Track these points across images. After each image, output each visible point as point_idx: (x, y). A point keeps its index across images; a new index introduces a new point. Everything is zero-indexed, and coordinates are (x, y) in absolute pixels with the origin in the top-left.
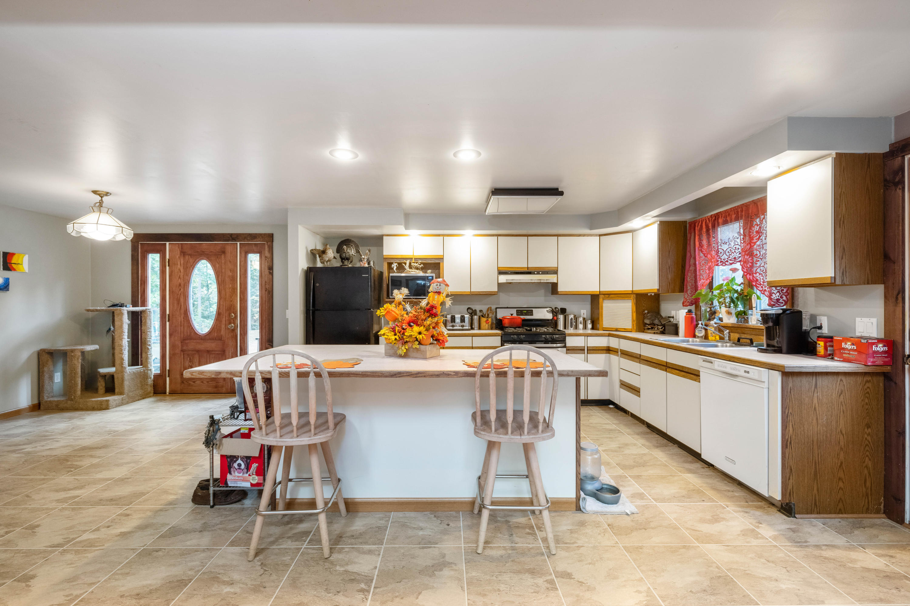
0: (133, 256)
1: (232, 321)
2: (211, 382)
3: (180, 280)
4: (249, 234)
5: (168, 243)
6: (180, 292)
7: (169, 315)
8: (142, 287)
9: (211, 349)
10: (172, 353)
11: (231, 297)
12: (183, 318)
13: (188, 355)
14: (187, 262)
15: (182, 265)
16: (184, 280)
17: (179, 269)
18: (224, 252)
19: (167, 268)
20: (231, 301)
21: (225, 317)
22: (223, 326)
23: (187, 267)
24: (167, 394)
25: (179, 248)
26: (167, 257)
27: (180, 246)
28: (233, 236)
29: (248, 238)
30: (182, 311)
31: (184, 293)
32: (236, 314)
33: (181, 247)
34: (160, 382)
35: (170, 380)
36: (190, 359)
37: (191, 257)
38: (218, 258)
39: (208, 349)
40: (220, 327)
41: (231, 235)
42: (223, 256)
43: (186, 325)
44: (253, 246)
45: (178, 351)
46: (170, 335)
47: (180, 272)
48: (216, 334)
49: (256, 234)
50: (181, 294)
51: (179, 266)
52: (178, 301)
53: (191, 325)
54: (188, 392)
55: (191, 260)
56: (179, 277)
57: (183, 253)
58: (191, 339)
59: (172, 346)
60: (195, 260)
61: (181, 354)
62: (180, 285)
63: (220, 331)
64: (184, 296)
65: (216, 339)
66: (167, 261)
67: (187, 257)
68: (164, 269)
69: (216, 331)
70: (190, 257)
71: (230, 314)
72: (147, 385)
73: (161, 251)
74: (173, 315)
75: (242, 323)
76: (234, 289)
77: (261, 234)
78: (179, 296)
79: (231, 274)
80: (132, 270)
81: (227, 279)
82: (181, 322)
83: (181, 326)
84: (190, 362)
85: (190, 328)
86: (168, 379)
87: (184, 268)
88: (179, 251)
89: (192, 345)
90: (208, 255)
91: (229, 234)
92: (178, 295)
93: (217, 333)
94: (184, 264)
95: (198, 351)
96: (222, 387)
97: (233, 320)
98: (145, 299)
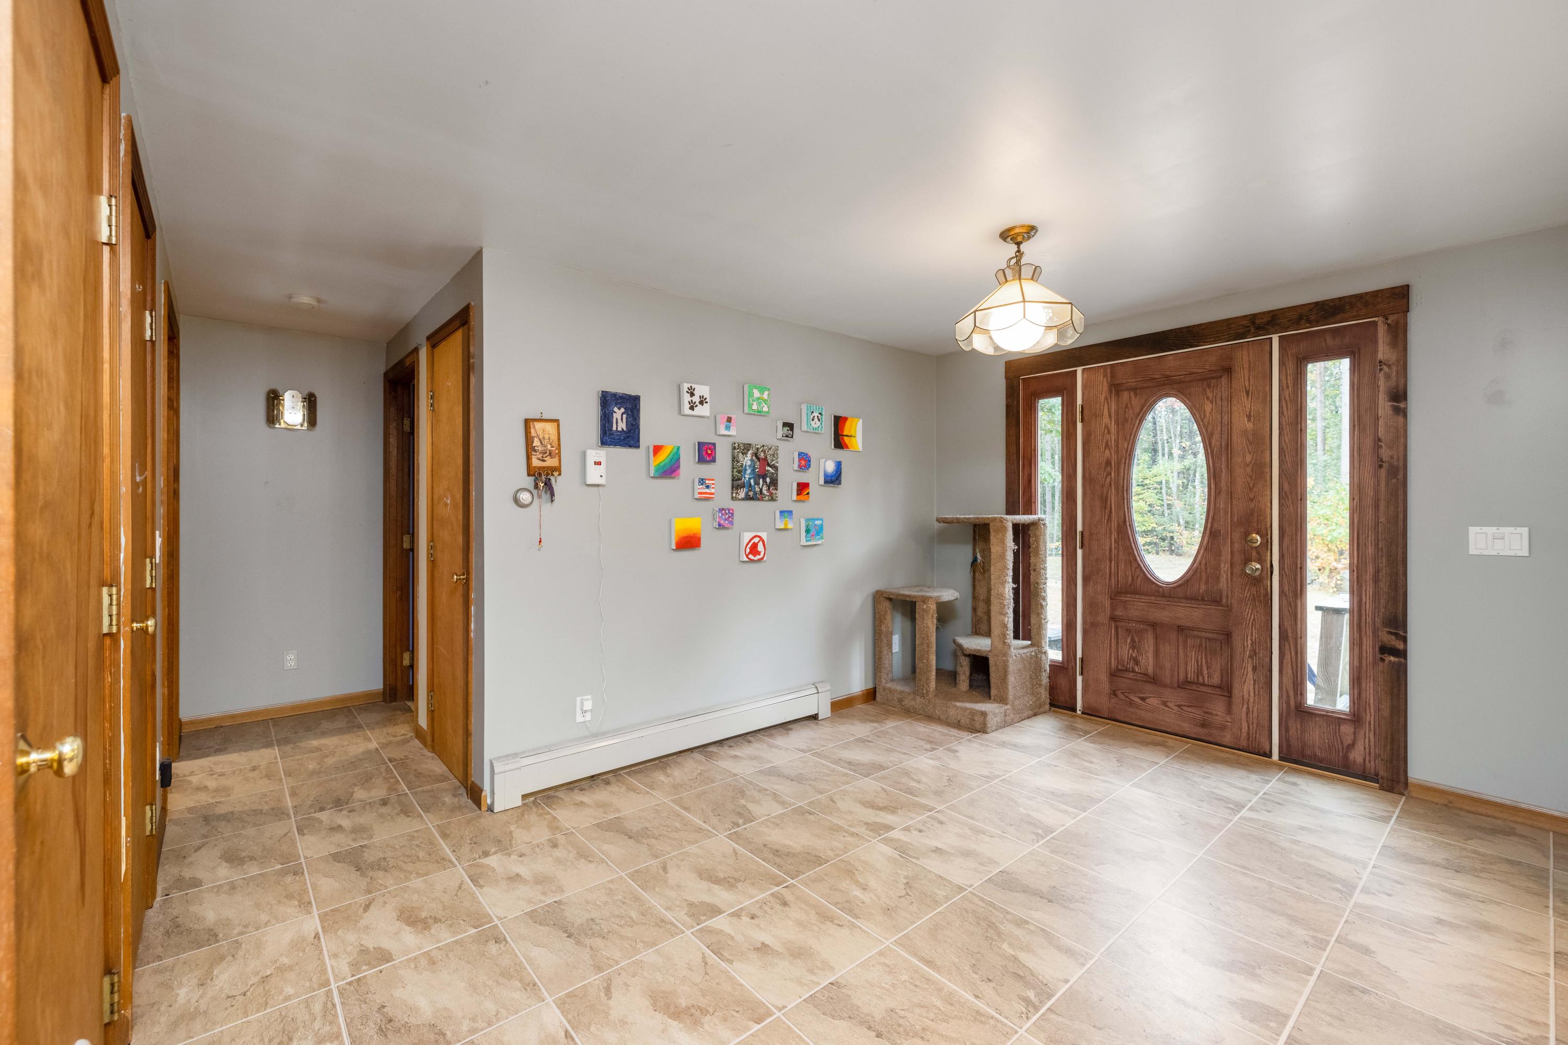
0: (1008, 407)
1: (1254, 553)
2: (1190, 709)
3: (1107, 452)
4: (1317, 303)
5: (1079, 370)
6: (1108, 480)
7: (1082, 533)
8: (1027, 469)
9: (1189, 624)
10: (1089, 621)
11: (1251, 489)
12: (1117, 542)
13: (1128, 631)
14: (1126, 407)
15: (1113, 415)
16: (1117, 451)
17: (1106, 427)
18: (1228, 370)
19: (1079, 426)
20: (1252, 500)
21: (1232, 542)
22: (1225, 567)
23: (1126, 420)
24: (1079, 712)
25: (1105, 376)
26: (1079, 401)
27: (1109, 371)
28: (1258, 322)
29: (1312, 317)
30: (1114, 524)
31: (1117, 483)
32: (1266, 535)
33: (1112, 372)
34: (1063, 682)
35: (1084, 682)
36: (1133, 641)
37: (1136, 395)
38: (1209, 386)
39: (1182, 623)
40: (1217, 568)
41: (1253, 318)
42: (1224, 380)
43: (1122, 556)
44: (1329, 338)
45: (1103, 618)
46: (1086, 579)
47: (1109, 432)
48: (1203, 587)
49: (1340, 299)
50: (1111, 485)
51: (1106, 419)
52: (1104, 500)
53: (1136, 560)
54: (1128, 720)
55: (1136, 402)
56: (1107, 446)
57: (1116, 388)
58: (1135, 592)
59: (1090, 606)
60: (1146, 401)
61: (1110, 627)
62: (1108, 463)
63: (1218, 578)
64: (1117, 489)
65: (1203, 599)
66: (1079, 410)
67: (1125, 395)
68: (1071, 430)
69: (1204, 579)
70: (1132, 394)
71: (1247, 534)
72: (1041, 685)
73: (1065, 390)
74: (1091, 534)
75: (1287, 561)
76: (1260, 470)
77: (1360, 297)
78: (1105, 490)
79: (1250, 426)
80: (1008, 436)
81: (1238, 441)
82: (1111, 550)
83: (1111, 561)
84: (1133, 647)
85: (1134, 566)
86: (1079, 679)
87: (1117, 423)
88: (1105, 383)
89: (1137, 608)
90: (1181, 382)
91: (1246, 316)
92: (1103, 486)
93: (1207, 583)
94: (1117, 413)
95: (1154, 625)
96: (1223, 728)
97: (1258, 553)
98: (1030, 497)
